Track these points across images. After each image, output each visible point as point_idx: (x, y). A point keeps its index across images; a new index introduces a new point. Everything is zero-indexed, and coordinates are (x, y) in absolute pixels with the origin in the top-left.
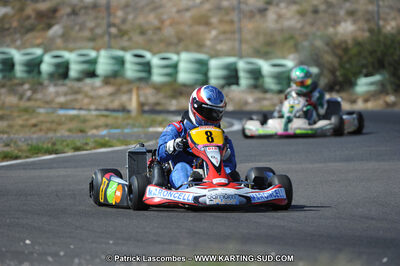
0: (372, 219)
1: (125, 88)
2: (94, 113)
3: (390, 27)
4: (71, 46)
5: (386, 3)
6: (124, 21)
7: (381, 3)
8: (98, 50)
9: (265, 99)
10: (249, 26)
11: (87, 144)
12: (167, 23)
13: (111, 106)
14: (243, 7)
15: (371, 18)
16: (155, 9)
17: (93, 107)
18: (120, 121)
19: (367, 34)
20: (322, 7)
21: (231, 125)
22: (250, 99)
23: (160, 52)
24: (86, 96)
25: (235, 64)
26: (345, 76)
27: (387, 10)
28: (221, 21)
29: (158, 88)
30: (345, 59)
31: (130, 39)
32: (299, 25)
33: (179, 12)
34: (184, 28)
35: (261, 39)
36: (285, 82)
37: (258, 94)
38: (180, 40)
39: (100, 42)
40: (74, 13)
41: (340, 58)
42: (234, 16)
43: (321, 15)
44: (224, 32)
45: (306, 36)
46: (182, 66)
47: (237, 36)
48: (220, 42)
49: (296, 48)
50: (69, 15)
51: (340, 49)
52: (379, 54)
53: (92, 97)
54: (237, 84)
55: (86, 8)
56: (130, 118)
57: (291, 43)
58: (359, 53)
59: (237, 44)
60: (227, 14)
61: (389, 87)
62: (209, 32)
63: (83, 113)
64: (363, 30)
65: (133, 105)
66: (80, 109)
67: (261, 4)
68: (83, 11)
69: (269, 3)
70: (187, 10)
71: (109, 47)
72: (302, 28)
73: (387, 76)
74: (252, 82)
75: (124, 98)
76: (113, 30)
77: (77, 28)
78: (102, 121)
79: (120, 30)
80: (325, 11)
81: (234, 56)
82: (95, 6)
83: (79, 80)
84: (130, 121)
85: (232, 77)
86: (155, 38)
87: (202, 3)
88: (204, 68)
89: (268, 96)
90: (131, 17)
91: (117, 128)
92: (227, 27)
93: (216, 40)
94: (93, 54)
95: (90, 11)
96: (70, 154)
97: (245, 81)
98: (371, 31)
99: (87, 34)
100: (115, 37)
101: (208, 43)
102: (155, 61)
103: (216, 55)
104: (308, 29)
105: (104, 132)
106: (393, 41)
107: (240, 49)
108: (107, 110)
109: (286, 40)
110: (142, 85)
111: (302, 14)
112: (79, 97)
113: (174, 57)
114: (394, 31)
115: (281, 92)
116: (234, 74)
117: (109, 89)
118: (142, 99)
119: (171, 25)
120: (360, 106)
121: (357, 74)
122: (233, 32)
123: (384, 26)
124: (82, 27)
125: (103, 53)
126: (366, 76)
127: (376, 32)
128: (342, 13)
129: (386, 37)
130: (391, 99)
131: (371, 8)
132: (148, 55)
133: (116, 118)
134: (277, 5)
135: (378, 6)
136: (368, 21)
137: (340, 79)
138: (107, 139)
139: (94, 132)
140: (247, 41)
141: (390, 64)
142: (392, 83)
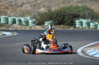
0: (49, 56)
3: (53, 9)
7: (51, 3)
9: (22, 27)
10: (18, 9)
14: (17, 4)
15: (48, 7)
19: (48, 11)
20: (36, 5)
21: (14, 33)
22: (19, 27)
25: (15, 19)
26: (42, 21)
27: (52, 5)
28: (11, 8)
30: (42, 17)
32: (31, 9)
33: (1, 6)
34: (3, 10)
35: (21, 12)
36: (27, 23)
37: (21, 26)
38: (1, 13)
41: (41, 17)
42: (15, 7)
44: (12, 11)
45: (32, 11)
46: (2, 19)
47: (15, 12)
48: (11, 13)
49: (30, 15)
51: (41, 15)
52: (50, 16)
54: (15, 23)
57: (29, 13)
58: (46, 16)
59: (15, 14)
60: (13, 6)
61: (53, 24)
62: (8, 11)
64: (46, 10)
67: (21, 4)
69: (23, 3)
70: (3, 5)
72: (32, 10)
73: (53, 21)
74: (19, 23)
80: (37, 6)
81: (15, 16)
85: (14, 22)
87: (7, 4)
88: (7, 20)
89: (23, 26)
92: (13, 10)
97: (17, 23)
98: (48, 10)
101: (8, 13)
103: (10, 16)
104: (33, 10)
106: (54, 13)
107: (16, 15)
109: (27, 13)
111: (31, 6)
114: (54, 10)
115: (26, 25)
116: (15, 21)
121: (45, 21)
122: (14, 11)
123: (52, 9)
126: (47, 21)
127: (50, 10)
128: (41, 6)
129: (52, 12)
131: (49, 5)
134: (25, 4)
136: (48, 8)
137: (41, 22)
140: (18, 13)
141: (53, 18)
142: (54, 23)
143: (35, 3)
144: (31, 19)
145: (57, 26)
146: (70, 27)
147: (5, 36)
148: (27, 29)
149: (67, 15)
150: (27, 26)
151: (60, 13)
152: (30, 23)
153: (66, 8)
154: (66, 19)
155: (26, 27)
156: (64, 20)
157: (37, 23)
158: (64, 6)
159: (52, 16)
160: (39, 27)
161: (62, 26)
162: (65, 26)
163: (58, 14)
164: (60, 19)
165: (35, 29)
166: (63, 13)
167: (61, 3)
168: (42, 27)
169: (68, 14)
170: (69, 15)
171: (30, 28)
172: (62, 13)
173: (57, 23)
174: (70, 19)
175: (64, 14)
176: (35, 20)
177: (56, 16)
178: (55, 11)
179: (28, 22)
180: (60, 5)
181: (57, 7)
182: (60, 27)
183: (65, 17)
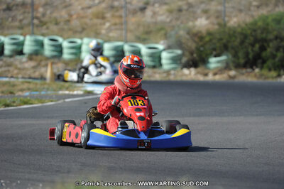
0: (213, 157)
1: (43, 63)
2: (20, 80)
3: (233, 22)
4: (6, 32)
5: (230, 5)
6: (44, 15)
7: (227, 5)
8: (25, 35)
10: (133, 20)
11: (14, 102)
12: (75, 17)
13: (33, 76)
14: (129, 6)
15: (219, 15)
16: (66, 7)
17: (20, 76)
18: (38, 86)
19: (216, 27)
20: (185, 7)
23: (68, 38)
24: (16, 68)
25: (122, 46)
26: (200, 56)
27: (231, 10)
28: (113, 16)
29: (67, 63)
30: (201, 43)
31: (47, 28)
32: (168, 20)
33: (83, 9)
34: (87, 21)
35: (141, 29)
36: (157, 60)
38: (84, 29)
39: (26, 30)
40: (9, 9)
41: (195, 42)
42: (122, 12)
43: (184, 12)
44: (115, 24)
45: (173, 27)
46: (84, 48)
47: (124, 27)
48: (111, 31)
49: (166, 36)
50: (4, 10)
51: (197, 36)
52: (224, 41)
53: (19, 69)
55: (17, 5)
56: (45, 84)
57: (163, 32)
58: (210, 40)
59: (124, 32)
60: (117, 11)
61: (232, 65)
62: (104, 24)
63: (12, 80)
64: (213, 24)
65: (48, 75)
66: (12, 77)
67: (141, 5)
68: (14, 8)
69: (147, 4)
70: (90, 7)
71: (32, 34)
72: (171, 21)
73: (230, 56)
75: (43, 70)
76: (36, 21)
77: (10, 19)
78: (26, 86)
79: (41, 22)
80: (187, 10)
81: (122, 41)
82: (23, 5)
83: (11, 56)
84: (46, 86)
86: (66, 27)
87: (99, 3)
90: (48, 12)
91: (37, 91)
92: (117, 21)
93: (109, 30)
94: (21, 38)
95: (20, 8)
96: (2, 109)
98: (219, 24)
99: (17, 24)
100: (37, 26)
101: (103, 32)
102: (65, 44)
103: (108, 41)
104: (174, 23)
105: (27, 94)
106: (234, 32)
107: (126, 37)
108: (30, 78)
109: (159, 30)
110: (56, 60)
111: (170, 12)
112: (11, 69)
113: (79, 41)
114: (236, 25)
115: (154, 67)
116: (121, 53)
117: (32, 64)
118: (55, 71)
119: (77, 18)
120: (210, 78)
121: (209, 55)
122: (121, 24)
123: (229, 21)
124: (14, 18)
125: (28, 38)
126: (215, 56)
127: (223, 25)
128: (199, 11)
129: (230, 29)
130: (232, 73)
131: (220, 8)
132: (60, 40)
133: (36, 84)
134: (153, 5)
135: (225, 7)
136: (217, 17)
137: (197, 58)
138: (29, 98)
139: (20, 93)
140: (131, 31)
141: (233, 48)
142: (234, 62)
143: (180, 3)
144: (169, 48)
145: (244, 71)
146: (279, 76)
147: (90, 97)
148: (157, 77)
149: (271, 40)
150: (155, 70)
151: (253, 33)
152: (164, 61)
153: (270, 20)
154: (269, 50)
155: (155, 73)
156: (264, 54)
157: (184, 60)
158: (264, 11)
159: (228, 42)
160: (190, 72)
161: (257, 70)
162: (265, 72)
163: (245, 36)
164: (252, 50)
165: (179, 79)
166: (262, 33)
167: (255, 3)
168: (198, 73)
169: (276, 38)
170: (278, 40)
171: (165, 75)
172: (259, 32)
173: (242, 61)
174: (281, 50)
175: (264, 36)
176: (179, 52)
177: (242, 42)
178: (239, 26)
179: (160, 58)
180: (252, 8)
181: (243, 15)
182: (253, 74)
183: (265, 44)
